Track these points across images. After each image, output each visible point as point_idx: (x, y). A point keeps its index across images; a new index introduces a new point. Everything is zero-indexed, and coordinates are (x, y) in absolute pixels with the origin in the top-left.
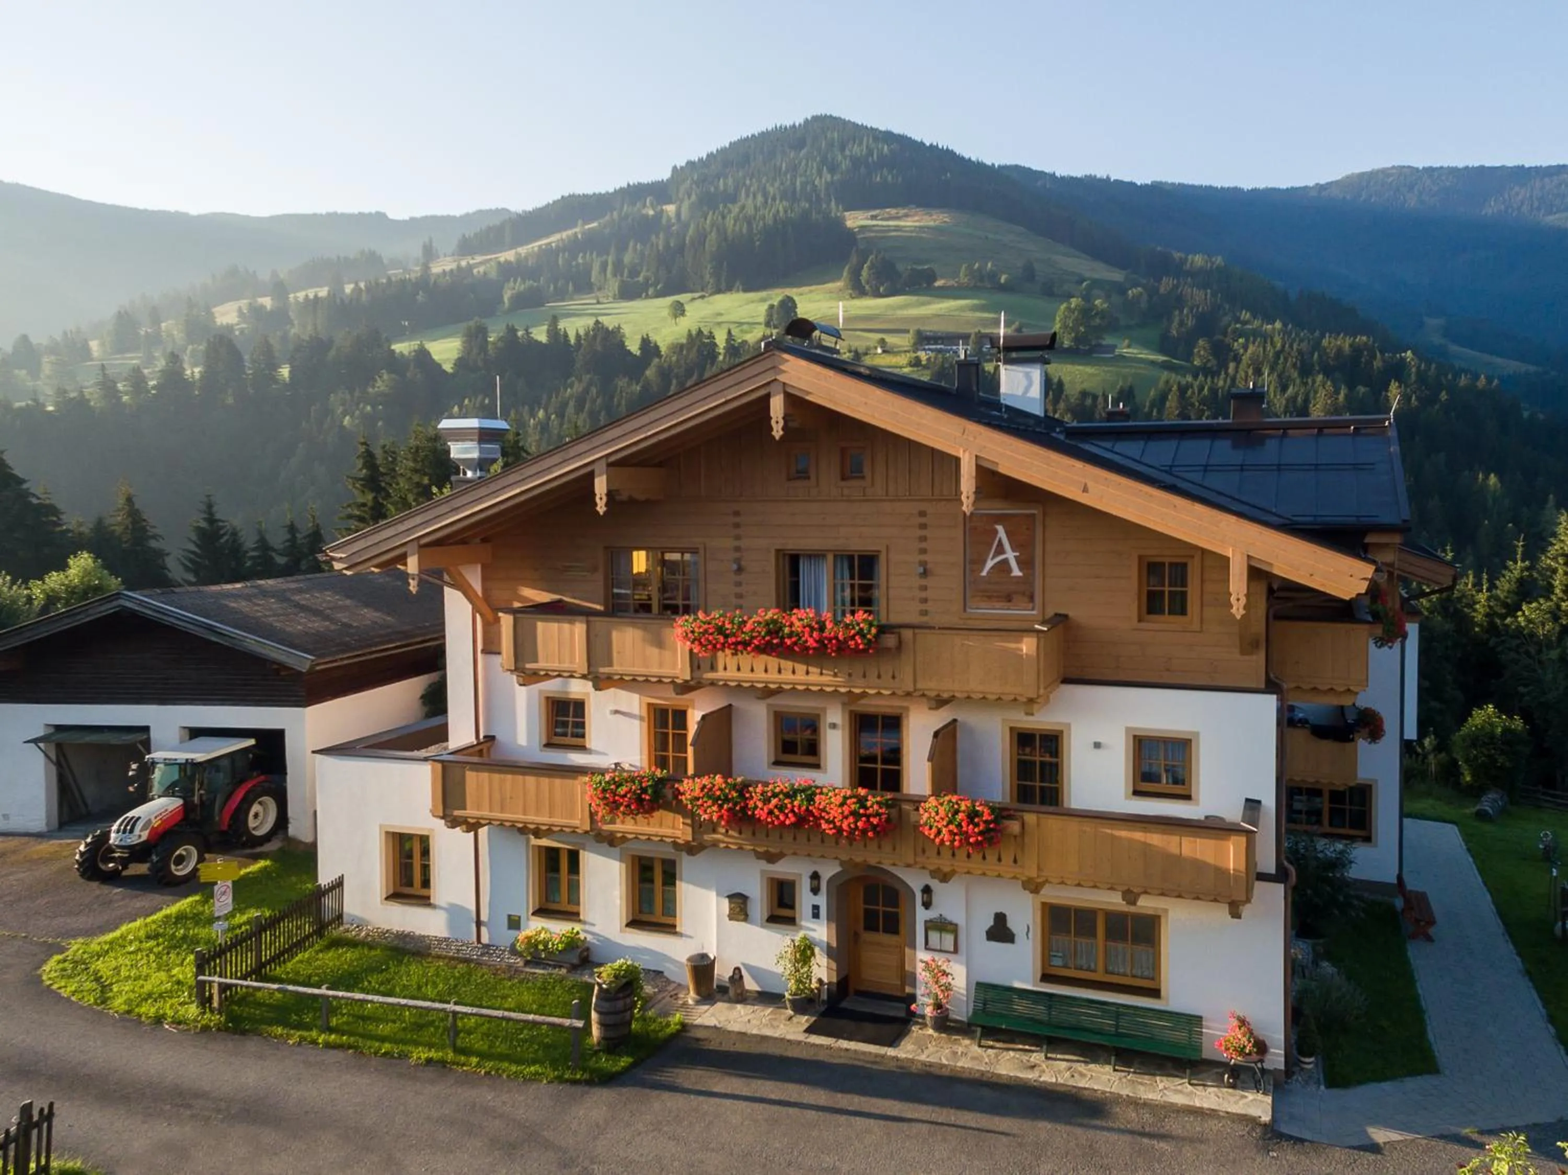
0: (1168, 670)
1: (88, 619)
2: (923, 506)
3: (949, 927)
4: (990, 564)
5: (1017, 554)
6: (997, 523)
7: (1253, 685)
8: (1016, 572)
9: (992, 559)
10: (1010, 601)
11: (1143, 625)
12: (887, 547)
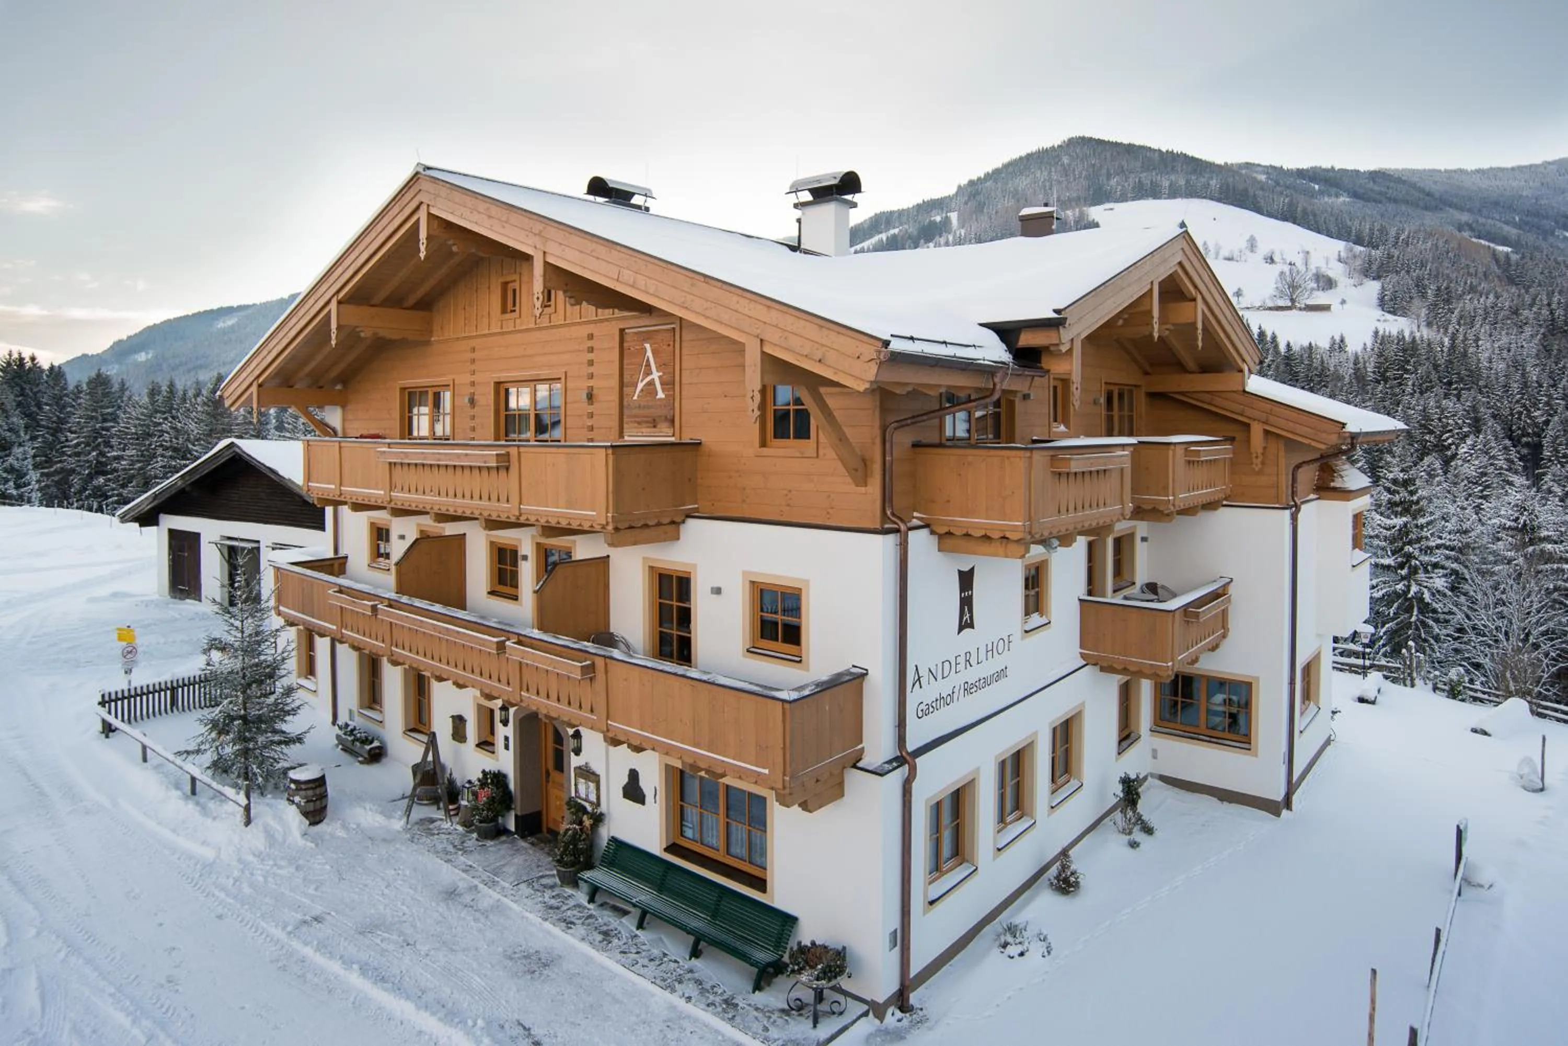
0: (788, 505)
1: (223, 460)
2: (590, 329)
3: (593, 777)
4: (640, 386)
5: (661, 374)
6: (645, 340)
7: (872, 526)
8: (661, 395)
9: (642, 381)
10: (655, 427)
11: (765, 451)
12: (566, 373)
